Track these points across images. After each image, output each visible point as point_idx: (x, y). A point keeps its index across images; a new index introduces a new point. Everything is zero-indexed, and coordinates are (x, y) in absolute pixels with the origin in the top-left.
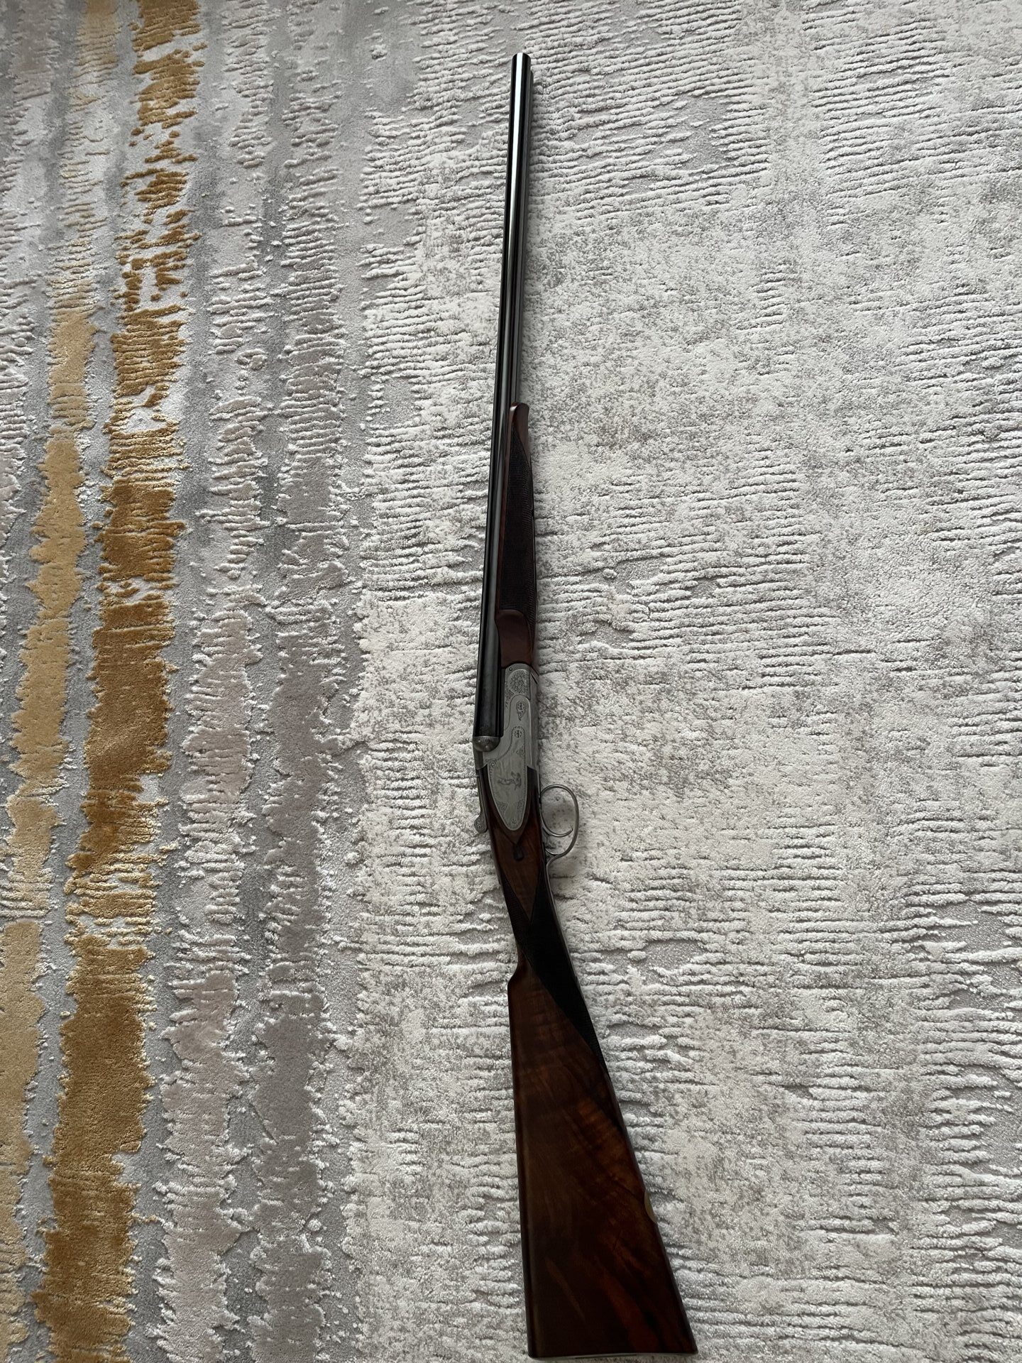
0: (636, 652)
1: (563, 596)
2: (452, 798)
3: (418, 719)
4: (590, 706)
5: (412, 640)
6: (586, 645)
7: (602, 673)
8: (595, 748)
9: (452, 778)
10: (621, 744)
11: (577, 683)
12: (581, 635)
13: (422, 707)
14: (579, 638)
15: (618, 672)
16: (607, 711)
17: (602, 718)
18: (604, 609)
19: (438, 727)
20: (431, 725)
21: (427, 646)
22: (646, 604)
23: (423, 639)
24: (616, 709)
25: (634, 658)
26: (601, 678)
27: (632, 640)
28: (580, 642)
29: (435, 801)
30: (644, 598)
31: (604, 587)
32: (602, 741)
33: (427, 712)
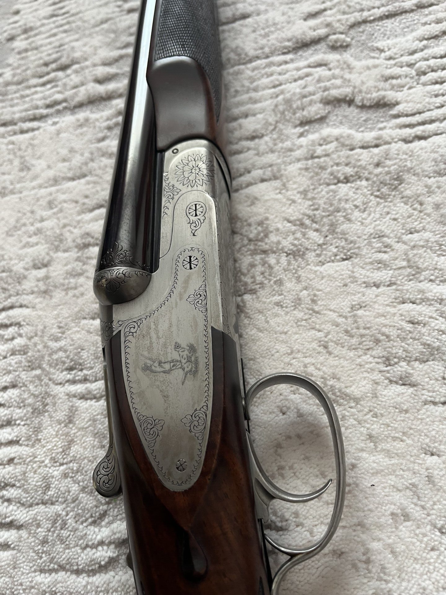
0: (407, 132)
1: (265, 81)
2: (70, 420)
3: (27, 285)
4: (333, 226)
5: (35, 177)
6: (313, 137)
7: (349, 170)
8: (356, 299)
9: (73, 382)
10: (411, 286)
11: (304, 193)
12: (302, 124)
13: (36, 267)
14: (300, 130)
15: (378, 165)
16: (370, 230)
17: (362, 243)
18: (338, 82)
19: (58, 295)
20: (46, 292)
21: (56, 181)
22: (410, 65)
23: (51, 173)
24: (385, 225)
25: (406, 141)
26: (347, 180)
27: (397, 116)
28: (301, 135)
29: (37, 430)
30: (406, 59)
31: (333, 57)
32: (367, 285)
33: (42, 273)
